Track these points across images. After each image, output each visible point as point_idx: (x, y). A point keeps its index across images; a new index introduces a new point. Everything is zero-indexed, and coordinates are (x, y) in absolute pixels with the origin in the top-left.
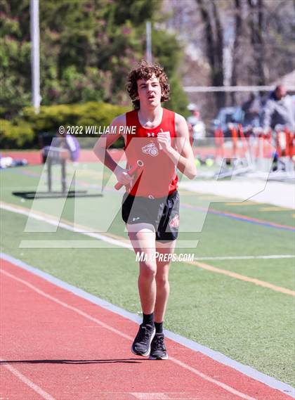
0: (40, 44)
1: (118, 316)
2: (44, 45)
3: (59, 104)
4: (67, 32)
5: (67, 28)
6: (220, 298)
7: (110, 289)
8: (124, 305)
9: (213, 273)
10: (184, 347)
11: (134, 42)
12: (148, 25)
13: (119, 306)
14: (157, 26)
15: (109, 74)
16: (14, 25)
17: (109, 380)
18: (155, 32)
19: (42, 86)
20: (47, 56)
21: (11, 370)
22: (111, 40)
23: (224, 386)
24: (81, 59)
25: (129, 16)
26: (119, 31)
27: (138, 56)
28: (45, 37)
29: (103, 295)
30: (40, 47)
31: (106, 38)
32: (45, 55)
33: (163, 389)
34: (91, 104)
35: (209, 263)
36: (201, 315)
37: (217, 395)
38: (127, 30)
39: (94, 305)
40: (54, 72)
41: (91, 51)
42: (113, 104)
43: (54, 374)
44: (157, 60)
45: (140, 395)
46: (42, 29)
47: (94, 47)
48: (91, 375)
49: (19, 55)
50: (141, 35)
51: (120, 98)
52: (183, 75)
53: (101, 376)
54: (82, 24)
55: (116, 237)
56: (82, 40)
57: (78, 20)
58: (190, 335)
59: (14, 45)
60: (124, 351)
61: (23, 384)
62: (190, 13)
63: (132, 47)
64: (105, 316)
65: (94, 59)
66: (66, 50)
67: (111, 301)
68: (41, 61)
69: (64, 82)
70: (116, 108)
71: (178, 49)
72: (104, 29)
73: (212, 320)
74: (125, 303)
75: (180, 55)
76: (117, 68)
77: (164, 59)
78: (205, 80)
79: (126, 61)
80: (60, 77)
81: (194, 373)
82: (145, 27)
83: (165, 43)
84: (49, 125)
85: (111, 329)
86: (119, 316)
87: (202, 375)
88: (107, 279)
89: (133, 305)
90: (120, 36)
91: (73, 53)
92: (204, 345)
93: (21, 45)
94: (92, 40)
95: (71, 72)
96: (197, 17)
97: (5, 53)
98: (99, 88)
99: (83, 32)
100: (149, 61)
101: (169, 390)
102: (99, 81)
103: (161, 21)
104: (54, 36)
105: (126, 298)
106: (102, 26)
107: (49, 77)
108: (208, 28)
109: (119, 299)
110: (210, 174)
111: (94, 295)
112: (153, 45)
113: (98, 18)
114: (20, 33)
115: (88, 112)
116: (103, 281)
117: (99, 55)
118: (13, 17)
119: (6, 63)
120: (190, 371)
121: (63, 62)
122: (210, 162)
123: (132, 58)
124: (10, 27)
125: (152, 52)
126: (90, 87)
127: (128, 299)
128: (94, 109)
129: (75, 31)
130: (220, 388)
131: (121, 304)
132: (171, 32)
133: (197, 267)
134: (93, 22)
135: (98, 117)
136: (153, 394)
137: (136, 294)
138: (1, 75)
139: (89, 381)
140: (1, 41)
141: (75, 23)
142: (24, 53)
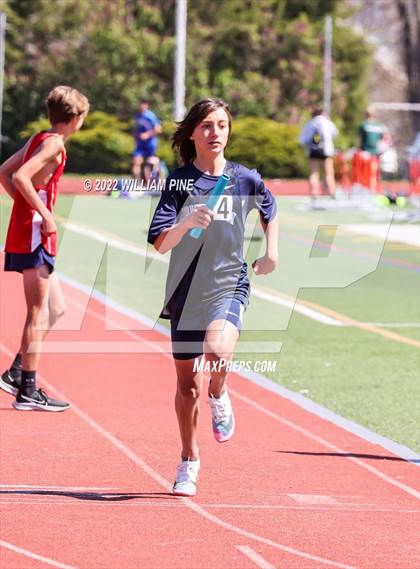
0: (187, 38)
1: (276, 395)
2: (192, 42)
4: (223, 27)
5: (222, 21)
6: (408, 377)
8: (284, 381)
9: (401, 345)
10: (359, 438)
11: (309, 38)
12: (328, 20)
13: (276, 382)
15: (276, 83)
16: (155, 14)
17: (261, 476)
18: (336, 30)
19: (188, 94)
20: (196, 56)
21: (134, 459)
22: (280, 38)
23: (409, 490)
24: (239, 62)
25: (304, 9)
26: (291, 27)
27: (314, 60)
28: (194, 31)
30: (187, 43)
31: (273, 35)
32: (193, 54)
33: (329, 490)
34: (250, 120)
35: (396, 330)
36: (382, 398)
37: (400, 501)
38: (302, 26)
39: (245, 380)
40: (203, 77)
41: (253, 52)
42: (280, 121)
44: (338, 66)
45: (301, 498)
46: (190, 22)
47: (257, 47)
48: (237, 469)
49: (159, 53)
50: (319, 33)
51: (289, 114)
52: (371, 88)
53: (251, 472)
54: (243, 16)
56: (242, 36)
57: (238, 11)
58: (367, 422)
59: (152, 39)
61: (149, 477)
62: (384, 7)
63: (306, 48)
64: (258, 395)
65: (256, 62)
66: (221, 49)
68: (187, 62)
69: (216, 91)
70: (282, 127)
71: (365, 53)
72: (271, 24)
73: (398, 404)
74: (284, 378)
75: (368, 61)
76: (286, 76)
77: (348, 65)
78: (401, 95)
79: (298, 66)
80: (211, 84)
81: (371, 473)
82: (323, 24)
83: (350, 45)
85: (266, 411)
87: (381, 475)
89: (295, 381)
90: (289, 35)
91: (229, 52)
92: (384, 436)
93: (162, 40)
94: (255, 38)
95: (226, 77)
96: (393, 12)
97: (140, 51)
98: (261, 101)
99: (244, 27)
100: (329, 68)
101: (338, 493)
102: (261, 91)
103: (345, 16)
104: (206, 31)
106: (269, 20)
107: (197, 83)
108: (407, 28)
110: (402, 216)
112: (334, 47)
113: (264, 10)
114: (161, 25)
115: (245, 130)
117: (264, 56)
118: (153, 4)
119: (141, 63)
120: (366, 470)
121: (216, 64)
122: (401, 201)
123: (306, 62)
124: (149, 16)
125: (333, 56)
126: (250, 98)
128: (253, 126)
129: (232, 25)
130: (403, 492)
131: (280, 380)
132: (357, 30)
133: (379, 336)
134: (257, 14)
135: (259, 137)
136: (317, 497)
137: (300, 368)
138: (134, 78)
139: (235, 477)
140: (136, 34)
141: (234, 14)
142: (166, 51)
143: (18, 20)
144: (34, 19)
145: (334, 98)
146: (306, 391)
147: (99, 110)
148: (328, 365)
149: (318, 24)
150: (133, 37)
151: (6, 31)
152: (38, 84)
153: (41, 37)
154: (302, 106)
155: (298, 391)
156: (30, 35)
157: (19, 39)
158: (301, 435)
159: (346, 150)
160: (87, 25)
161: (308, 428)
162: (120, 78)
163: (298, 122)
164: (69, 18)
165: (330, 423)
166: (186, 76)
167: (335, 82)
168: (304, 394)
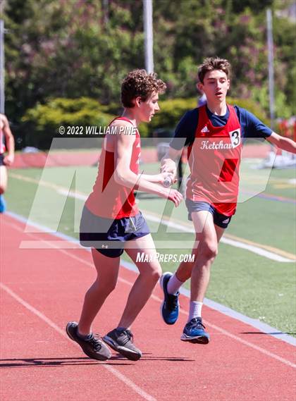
0: (154, 34)
2: (159, 36)
3: (175, 98)
4: (181, 22)
5: (181, 17)
7: (230, 293)
8: (245, 311)
11: (254, 31)
12: (269, 12)
13: (239, 311)
14: (278, 13)
16: (126, 14)
17: (229, 389)
18: (276, 20)
20: (162, 47)
21: (124, 380)
22: (230, 29)
24: (198, 50)
25: (248, 4)
26: (238, 20)
27: (258, 46)
28: (159, 27)
29: (222, 300)
30: (154, 37)
31: (224, 27)
32: (159, 46)
38: (246, 18)
40: (169, 64)
41: (208, 42)
42: (233, 97)
43: (169, 384)
44: (278, 50)
46: (155, 19)
47: (212, 38)
48: (209, 384)
49: (132, 45)
50: (261, 23)
51: (240, 91)
53: (220, 386)
54: (198, 12)
55: (238, 239)
56: (199, 29)
57: (194, 8)
59: (126, 36)
60: (244, 359)
61: (137, 394)
63: (251, 36)
64: (224, 322)
65: (212, 50)
66: (182, 40)
67: (231, 307)
68: (154, 52)
69: (179, 75)
70: (236, 101)
72: (221, 18)
74: (245, 308)
76: (236, 60)
77: (287, 48)
79: (246, 50)
80: (175, 70)
82: (265, 15)
83: (287, 31)
84: (165, 121)
85: (231, 336)
86: (240, 322)
88: (226, 284)
89: (254, 310)
90: (238, 25)
91: (189, 43)
93: (133, 36)
94: (209, 30)
95: (188, 64)
97: (116, 45)
99: (199, 22)
100: (270, 51)
103: (282, 8)
104: (168, 26)
105: (247, 303)
106: (219, 14)
107: (164, 70)
109: (239, 305)
111: (213, 300)
112: (275, 34)
113: (215, 6)
114: (132, 23)
116: (223, 285)
117: (217, 45)
118: (124, 6)
119: (117, 56)
121: (179, 53)
123: (252, 47)
124: (122, 16)
127: (249, 304)
129: (191, 20)
131: (242, 310)
132: (293, 20)
134: (210, 9)
137: (258, 299)
138: (112, 68)
139: (208, 391)
140: (112, 32)
141: (191, 11)
142: (137, 44)
143: (14, 26)
144: (28, 23)
145: (276, 76)
146: (264, 318)
147: (85, 96)
148: (280, 295)
149: (260, 16)
150: (110, 35)
151: (5, 35)
152: (33, 77)
153: (34, 39)
154: (250, 84)
155: (257, 318)
156: (26, 37)
157: (16, 41)
158: (261, 353)
159: (288, 118)
160: (71, 26)
161: (266, 348)
162: (100, 69)
163: (248, 97)
164: (56, 22)
165: (284, 342)
166: (155, 64)
167: (277, 63)
168: (262, 320)
